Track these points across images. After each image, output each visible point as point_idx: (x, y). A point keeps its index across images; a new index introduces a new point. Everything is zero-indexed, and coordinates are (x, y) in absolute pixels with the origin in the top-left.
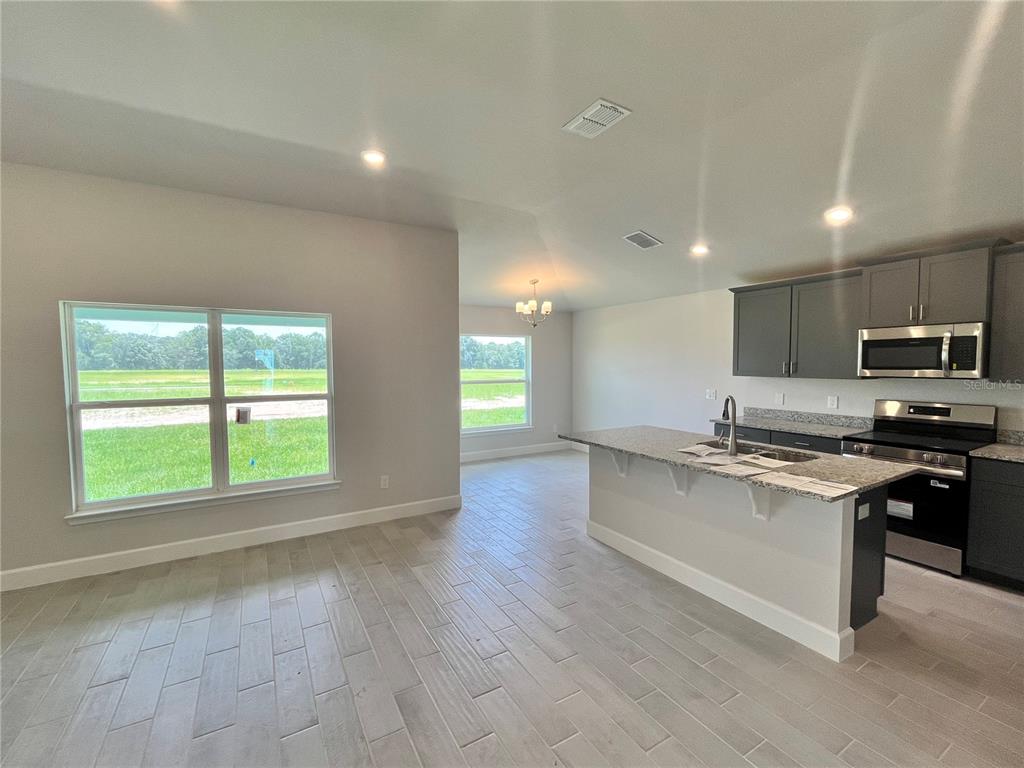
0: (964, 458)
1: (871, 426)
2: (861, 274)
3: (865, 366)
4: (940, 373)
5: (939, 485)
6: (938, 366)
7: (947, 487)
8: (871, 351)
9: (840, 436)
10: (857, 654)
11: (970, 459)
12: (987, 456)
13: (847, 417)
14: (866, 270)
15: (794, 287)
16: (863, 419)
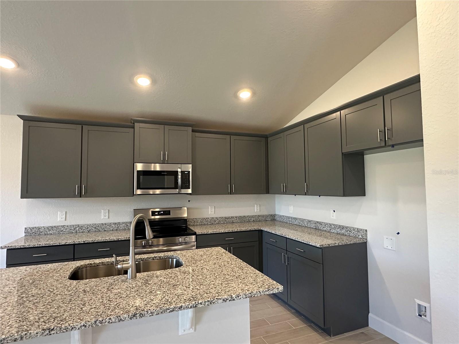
2: (133, 128)
3: (138, 187)
8: (143, 177)
14: (137, 125)
15: (84, 127)
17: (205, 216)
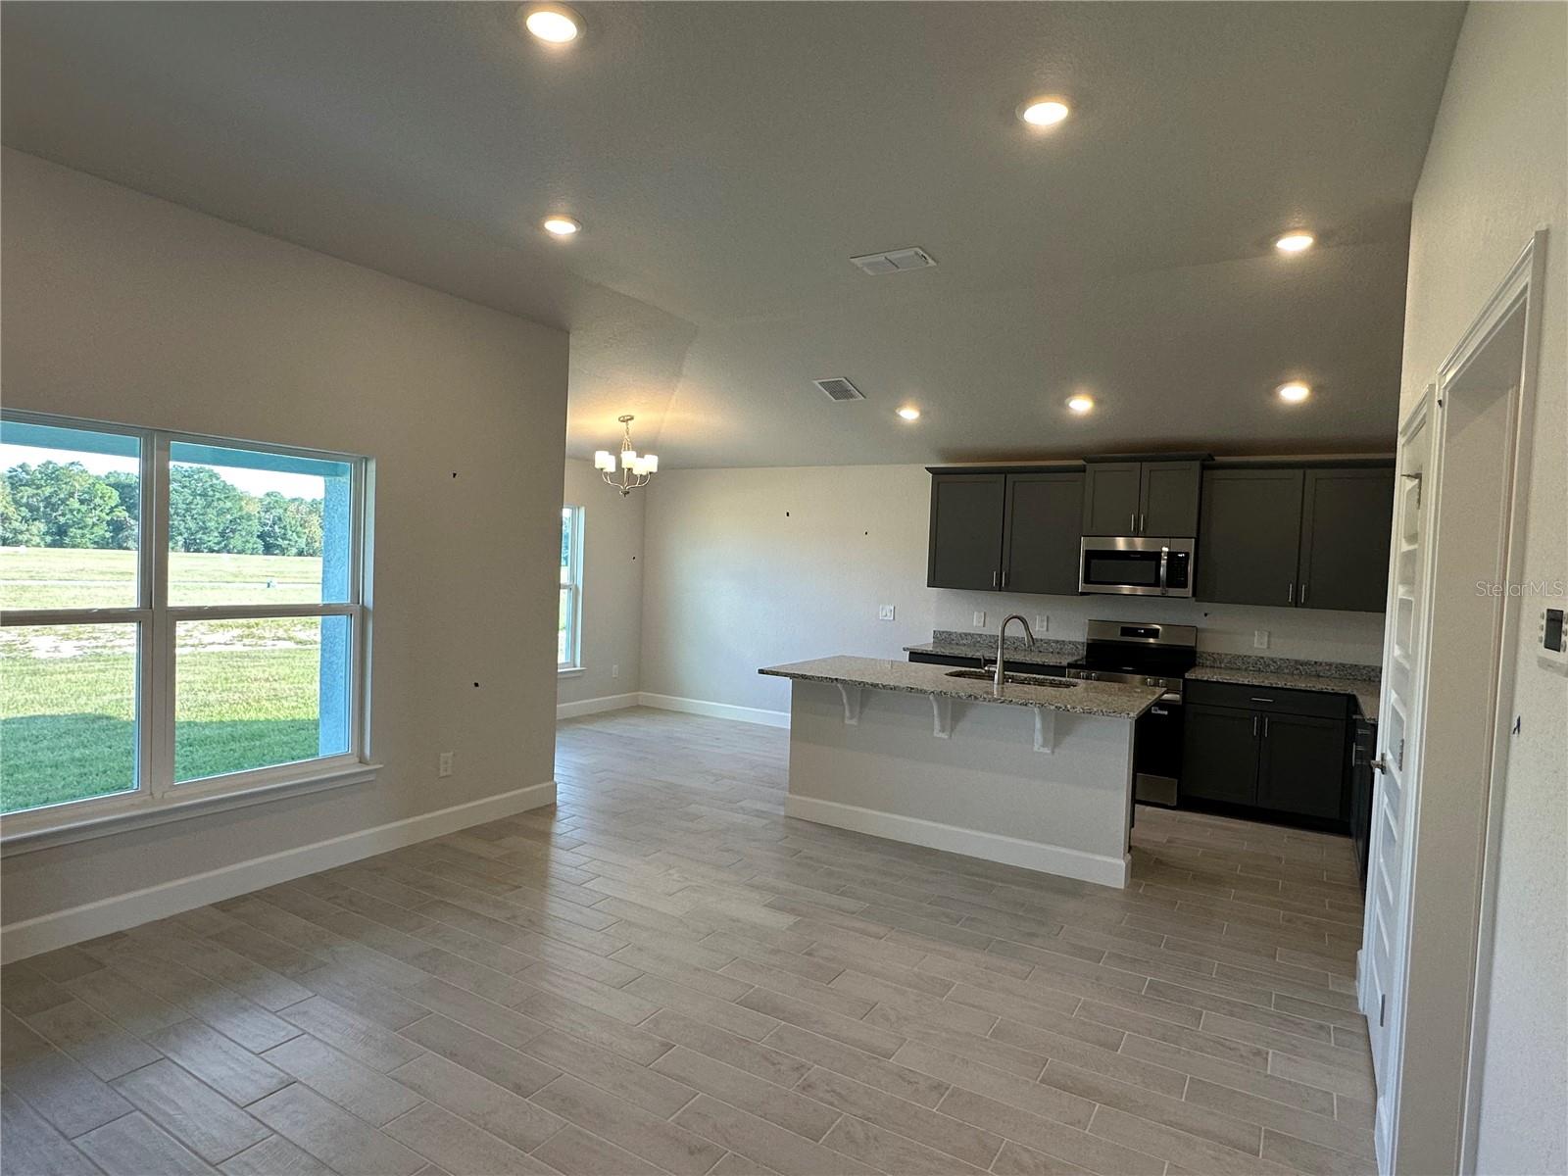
0: (1181, 680)
1: (1083, 652)
2: (1084, 471)
3: (1087, 580)
4: (1157, 591)
5: (1160, 712)
6: (1157, 583)
7: (1166, 713)
8: (1094, 562)
9: (1065, 663)
10: (1134, 880)
11: (1186, 681)
12: (1199, 677)
13: (1057, 642)
14: (1090, 467)
15: (1009, 476)
16: (1074, 643)
17: (1244, 652)
